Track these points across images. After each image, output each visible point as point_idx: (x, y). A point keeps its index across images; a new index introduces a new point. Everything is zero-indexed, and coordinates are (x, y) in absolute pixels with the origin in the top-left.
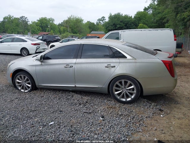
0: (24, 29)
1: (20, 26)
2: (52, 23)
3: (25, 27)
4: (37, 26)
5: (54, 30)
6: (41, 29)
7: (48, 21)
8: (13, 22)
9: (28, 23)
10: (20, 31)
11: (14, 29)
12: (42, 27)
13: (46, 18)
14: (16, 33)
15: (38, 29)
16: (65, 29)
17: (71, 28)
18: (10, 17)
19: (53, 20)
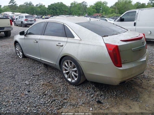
0: (84, 11)
1: (81, 9)
2: (105, 6)
3: (84, 10)
4: (93, 8)
5: (106, 12)
6: (96, 11)
7: (102, 4)
8: (76, 6)
9: (87, 7)
10: (81, 13)
11: (77, 11)
12: (97, 9)
13: (101, 1)
14: (78, 14)
15: (94, 11)
16: (113, 10)
17: (119, 9)
18: (75, 3)
19: (106, 3)
